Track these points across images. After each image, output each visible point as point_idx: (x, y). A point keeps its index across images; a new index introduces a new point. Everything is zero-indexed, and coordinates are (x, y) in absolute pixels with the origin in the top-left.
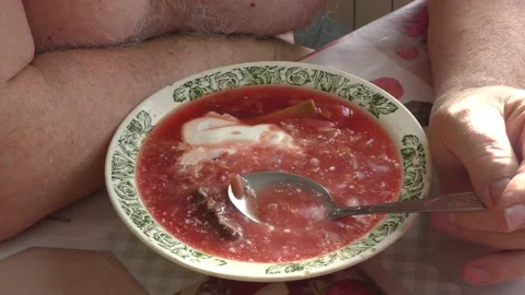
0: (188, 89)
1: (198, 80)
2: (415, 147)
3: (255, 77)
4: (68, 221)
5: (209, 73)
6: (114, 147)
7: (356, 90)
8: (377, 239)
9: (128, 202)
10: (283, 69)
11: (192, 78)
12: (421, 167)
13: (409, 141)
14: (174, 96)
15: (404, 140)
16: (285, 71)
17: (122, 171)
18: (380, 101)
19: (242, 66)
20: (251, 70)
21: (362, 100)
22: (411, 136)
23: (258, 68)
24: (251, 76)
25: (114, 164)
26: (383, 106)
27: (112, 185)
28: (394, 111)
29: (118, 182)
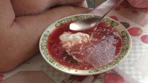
0: (59, 24)
1: (61, 21)
2: (125, 35)
3: (77, 18)
4: (29, 63)
5: (65, 18)
6: (41, 41)
7: (106, 20)
8: (119, 61)
9: (47, 56)
10: (85, 16)
11: (60, 20)
12: (128, 40)
13: (123, 33)
14: (56, 26)
15: (122, 33)
16: (86, 16)
17: (44, 48)
18: (114, 23)
19: (74, 16)
20: (76, 17)
21: (108, 23)
22: (124, 31)
23: (78, 16)
24: (76, 18)
25: (42, 46)
26: (114, 24)
27: (42, 52)
28: (118, 25)
29: (43, 51)
